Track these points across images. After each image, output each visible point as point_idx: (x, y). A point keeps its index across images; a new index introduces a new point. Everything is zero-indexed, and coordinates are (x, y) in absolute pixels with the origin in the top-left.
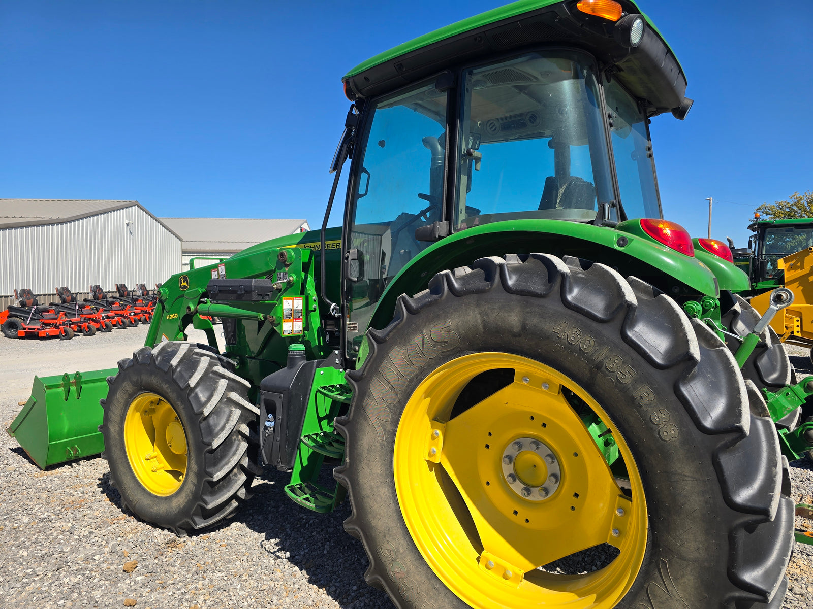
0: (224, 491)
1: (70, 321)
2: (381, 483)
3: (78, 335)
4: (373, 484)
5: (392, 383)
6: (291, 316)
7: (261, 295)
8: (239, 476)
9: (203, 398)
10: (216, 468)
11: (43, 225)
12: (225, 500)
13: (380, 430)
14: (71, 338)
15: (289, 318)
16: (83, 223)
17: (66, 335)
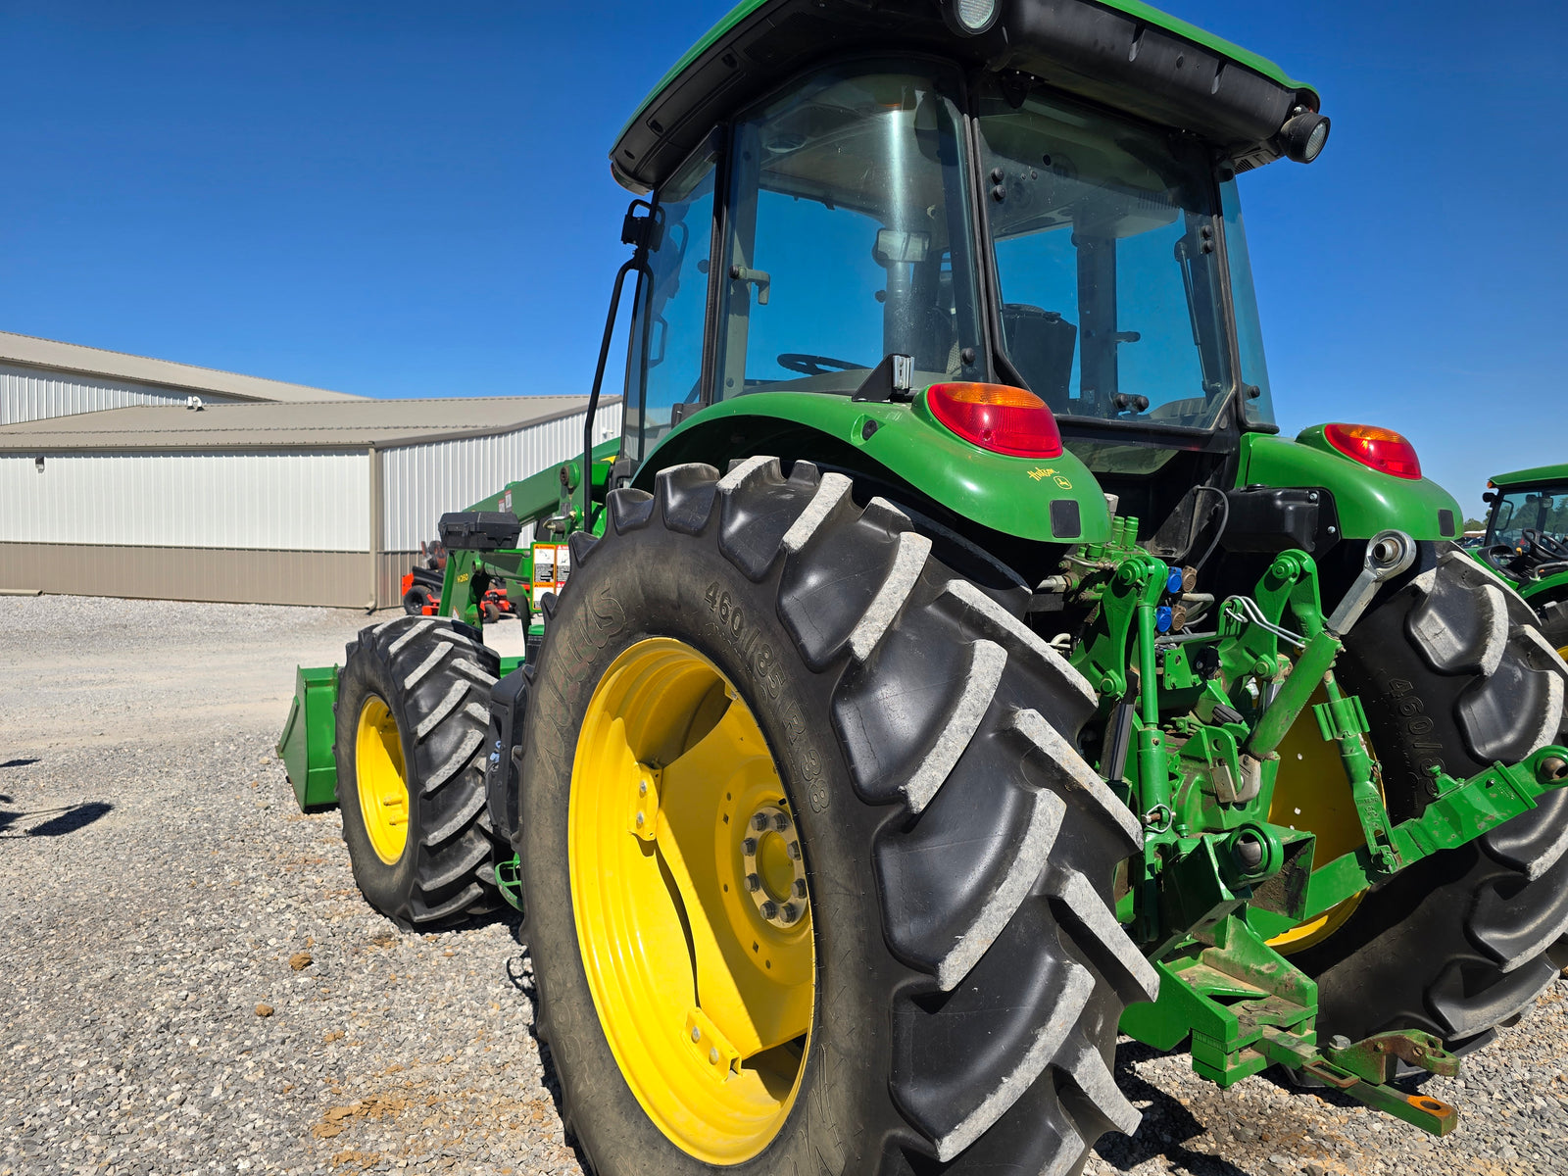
0: (451, 864)
1: (496, 593)
2: (553, 864)
3: (511, 618)
4: (542, 864)
5: (560, 690)
6: (552, 576)
7: (494, 539)
8: (476, 843)
9: (424, 705)
10: (435, 824)
11: (471, 438)
12: (452, 879)
13: (551, 771)
14: (494, 622)
15: (548, 581)
16: (533, 433)
17: (488, 616)
